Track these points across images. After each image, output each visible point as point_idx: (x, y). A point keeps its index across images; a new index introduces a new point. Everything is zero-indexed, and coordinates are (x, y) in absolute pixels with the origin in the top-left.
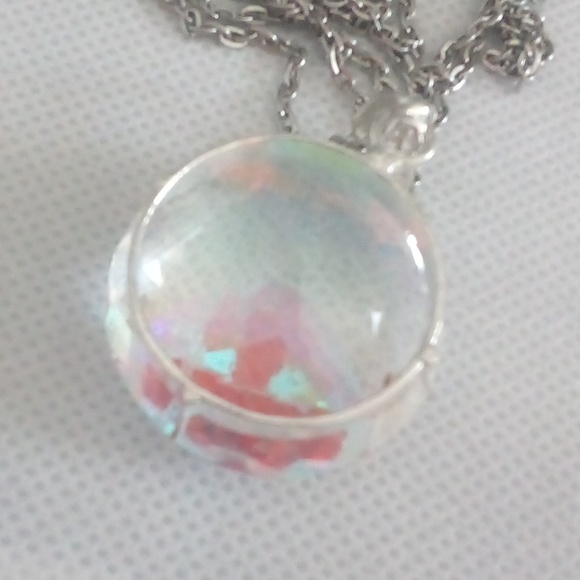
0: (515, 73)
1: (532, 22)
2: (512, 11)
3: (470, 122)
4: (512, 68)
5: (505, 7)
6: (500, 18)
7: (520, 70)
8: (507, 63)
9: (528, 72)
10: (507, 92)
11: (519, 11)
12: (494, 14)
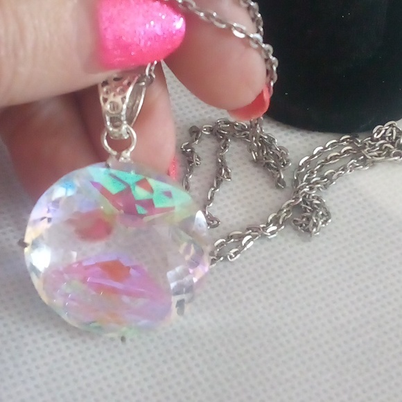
0: (308, 231)
1: (318, 202)
2: (307, 197)
3: (282, 258)
4: (306, 228)
5: (304, 194)
6: (301, 200)
7: (310, 230)
8: (304, 225)
9: (315, 230)
10: (304, 241)
11: (311, 197)
12: (297, 199)
